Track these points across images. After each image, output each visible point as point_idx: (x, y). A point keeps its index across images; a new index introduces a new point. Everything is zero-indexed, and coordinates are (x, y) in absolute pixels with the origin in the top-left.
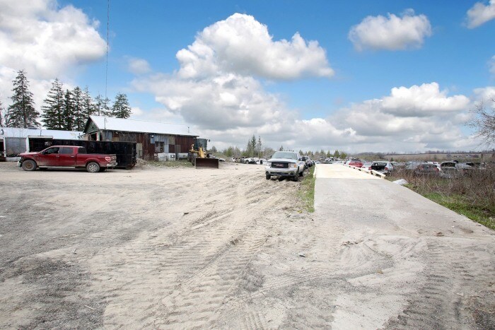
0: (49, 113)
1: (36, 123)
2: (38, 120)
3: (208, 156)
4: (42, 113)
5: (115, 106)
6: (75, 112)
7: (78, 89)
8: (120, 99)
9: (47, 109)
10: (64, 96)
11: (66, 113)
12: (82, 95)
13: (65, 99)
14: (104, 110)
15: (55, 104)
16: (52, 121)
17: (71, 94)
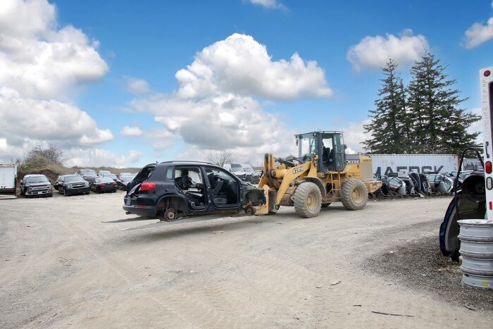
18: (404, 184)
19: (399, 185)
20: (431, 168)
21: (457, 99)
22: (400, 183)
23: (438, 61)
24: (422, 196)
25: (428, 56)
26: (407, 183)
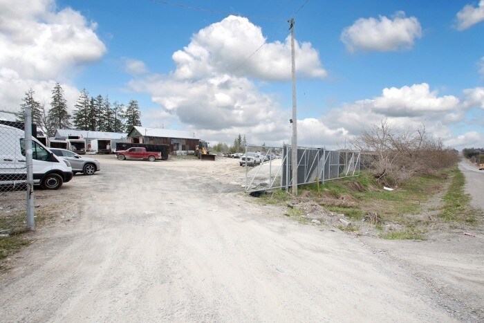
0: (79, 115)
1: (68, 124)
2: (70, 121)
3: (208, 153)
4: (72, 116)
5: (128, 110)
6: (98, 115)
7: (100, 96)
8: (132, 104)
9: (77, 112)
10: (89, 102)
11: (91, 115)
12: (103, 102)
13: (90, 104)
14: (120, 113)
15: (83, 109)
16: (80, 121)
17: (95, 100)
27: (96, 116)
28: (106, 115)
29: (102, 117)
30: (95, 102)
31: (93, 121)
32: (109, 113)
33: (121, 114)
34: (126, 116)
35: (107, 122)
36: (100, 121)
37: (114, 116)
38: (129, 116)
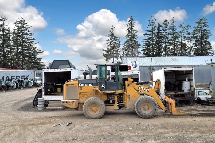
0: (147, 44)
1: (138, 52)
6: (163, 41)
7: (166, 21)
9: (146, 41)
10: (156, 29)
11: (157, 43)
12: (169, 26)
15: (151, 36)
16: (148, 49)
17: (161, 26)
18: (15, 84)
19: (13, 85)
20: (24, 76)
21: (34, 42)
22: (14, 83)
23: (27, 23)
24: (22, 88)
25: (22, 20)
26: (17, 83)
27: (162, 43)
28: (171, 40)
29: (168, 42)
30: (161, 28)
31: (159, 48)
32: (175, 37)
33: (187, 36)
34: (193, 38)
35: (172, 47)
36: (166, 47)
37: (180, 40)
38: (196, 37)
